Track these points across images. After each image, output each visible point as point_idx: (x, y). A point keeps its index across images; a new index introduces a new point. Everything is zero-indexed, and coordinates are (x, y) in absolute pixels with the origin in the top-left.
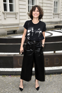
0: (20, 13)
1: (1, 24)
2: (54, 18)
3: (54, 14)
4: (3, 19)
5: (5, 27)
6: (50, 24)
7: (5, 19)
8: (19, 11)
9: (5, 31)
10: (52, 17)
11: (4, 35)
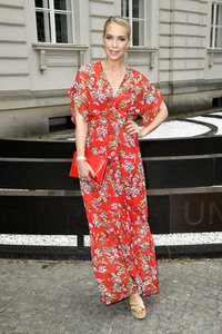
0: (94, 49)
1: (29, 91)
2: (210, 66)
3: (209, 53)
4: (35, 70)
5: (42, 103)
6: (196, 89)
7: (42, 71)
8: (91, 41)
9: (41, 117)
10: (204, 64)
11: (37, 131)
